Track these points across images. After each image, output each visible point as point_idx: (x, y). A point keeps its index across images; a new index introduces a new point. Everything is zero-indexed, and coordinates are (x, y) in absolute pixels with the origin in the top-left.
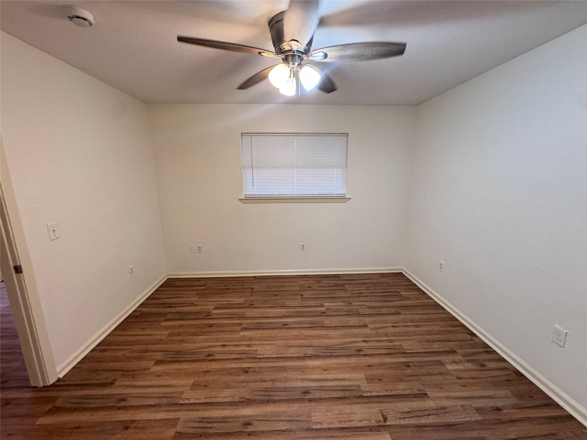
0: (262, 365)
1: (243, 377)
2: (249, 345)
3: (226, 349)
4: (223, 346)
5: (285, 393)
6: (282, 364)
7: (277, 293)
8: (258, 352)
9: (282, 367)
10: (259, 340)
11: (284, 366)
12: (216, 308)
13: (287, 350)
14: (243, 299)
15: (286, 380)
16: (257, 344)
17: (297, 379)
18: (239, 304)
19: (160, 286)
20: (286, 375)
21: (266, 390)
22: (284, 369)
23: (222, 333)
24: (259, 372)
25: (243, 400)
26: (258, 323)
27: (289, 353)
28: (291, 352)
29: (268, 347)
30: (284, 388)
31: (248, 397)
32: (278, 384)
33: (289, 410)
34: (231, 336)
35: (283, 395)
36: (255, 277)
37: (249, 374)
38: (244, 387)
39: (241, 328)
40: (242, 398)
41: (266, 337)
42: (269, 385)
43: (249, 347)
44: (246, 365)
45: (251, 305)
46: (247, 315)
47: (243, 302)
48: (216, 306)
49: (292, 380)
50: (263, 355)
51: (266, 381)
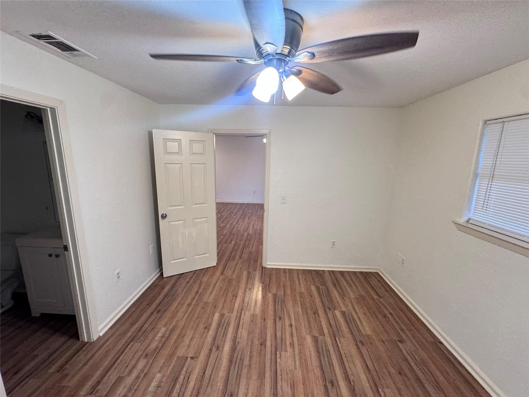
0: (268, 356)
1: (256, 342)
2: (293, 344)
3: (287, 328)
4: (291, 325)
5: (235, 376)
6: (268, 375)
7: (409, 374)
8: (283, 353)
9: (264, 375)
10: (300, 352)
11: (264, 377)
12: (343, 313)
13: (288, 382)
14: (369, 333)
15: (248, 379)
16: (294, 351)
17: (248, 389)
18: (359, 330)
19: (361, 272)
20: (254, 378)
21: (242, 360)
22: (262, 376)
23: (307, 323)
24: (260, 354)
25: (236, 344)
26: (328, 351)
27: (282, 383)
28: (285, 386)
29: (290, 361)
30: (240, 375)
31: (238, 347)
32: (245, 371)
33: (219, 378)
34: (304, 330)
35: (234, 373)
36: (441, 343)
37: (260, 346)
38: (247, 344)
39: (316, 335)
40: (238, 343)
41: (306, 360)
42: (246, 362)
43: (290, 344)
44: (268, 343)
45: (361, 342)
46: (339, 339)
47: (363, 332)
48: (346, 312)
49: (248, 385)
50: (280, 357)
51: (250, 361)
